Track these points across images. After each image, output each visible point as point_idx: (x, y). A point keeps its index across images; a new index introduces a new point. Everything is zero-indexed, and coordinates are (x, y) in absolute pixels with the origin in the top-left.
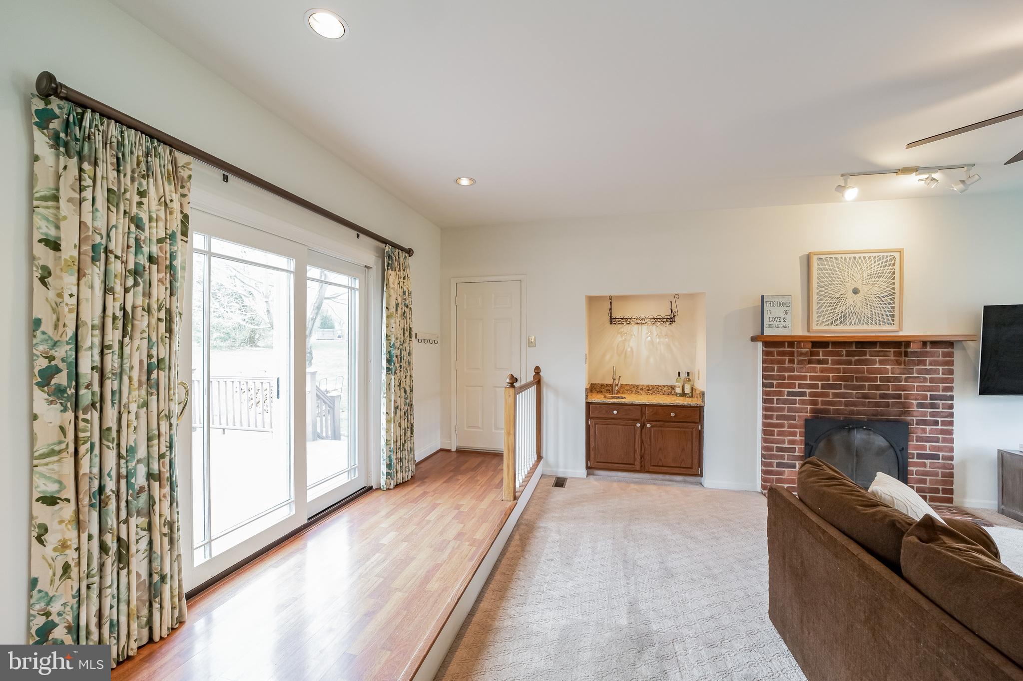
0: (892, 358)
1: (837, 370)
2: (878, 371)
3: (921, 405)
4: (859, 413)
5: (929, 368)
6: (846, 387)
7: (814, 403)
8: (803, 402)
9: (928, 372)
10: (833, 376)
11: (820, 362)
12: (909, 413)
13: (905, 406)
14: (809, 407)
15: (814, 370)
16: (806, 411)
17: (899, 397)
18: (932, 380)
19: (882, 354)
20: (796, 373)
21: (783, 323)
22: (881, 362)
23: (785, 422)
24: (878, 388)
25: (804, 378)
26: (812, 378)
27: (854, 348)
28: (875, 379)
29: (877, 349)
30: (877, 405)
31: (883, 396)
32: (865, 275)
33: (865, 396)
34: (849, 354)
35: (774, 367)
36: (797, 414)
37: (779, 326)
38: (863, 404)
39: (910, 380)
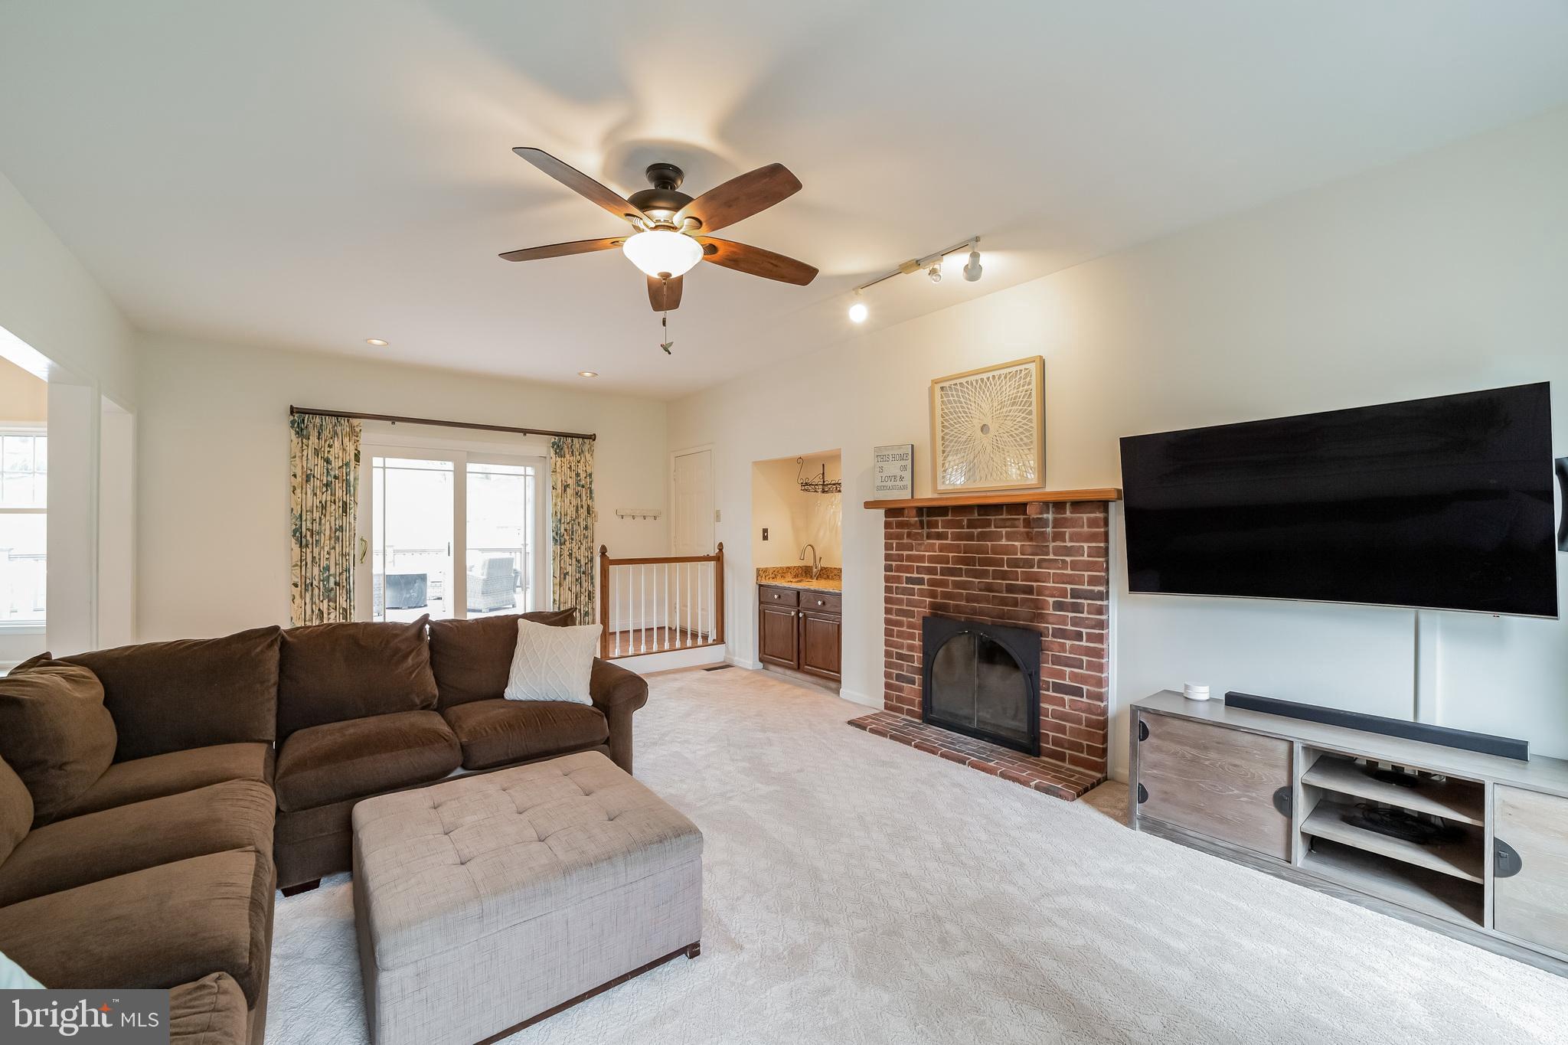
0: (1023, 530)
1: (957, 548)
2: (1006, 550)
3: (1059, 606)
4: (981, 612)
5: (1069, 544)
6: (969, 573)
7: (933, 595)
8: (922, 593)
9: (1068, 551)
10: (953, 557)
11: (939, 536)
12: (1041, 617)
13: (1038, 605)
14: (928, 600)
15: (931, 548)
16: (923, 605)
17: (1029, 590)
18: (1074, 565)
19: (1009, 523)
20: (914, 552)
21: (898, 483)
22: (1009, 537)
23: (905, 619)
24: (1004, 575)
25: (921, 559)
26: (932, 559)
27: (976, 516)
28: (1000, 563)
29: (1004, 517)
30: (1003, 601)
31: (1011, 589)
32: (995, 404)
33: (989, 588)
34: (971, 524)
35: (893, 544)
36: (916, 609)
37: (893, 488)
38: (987, 600)
39: (1044, 564)
